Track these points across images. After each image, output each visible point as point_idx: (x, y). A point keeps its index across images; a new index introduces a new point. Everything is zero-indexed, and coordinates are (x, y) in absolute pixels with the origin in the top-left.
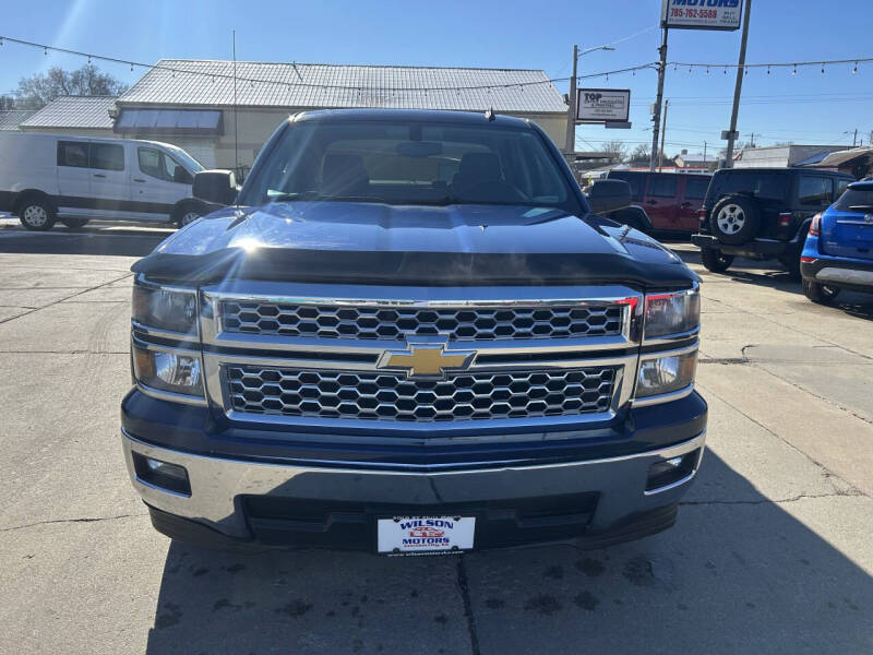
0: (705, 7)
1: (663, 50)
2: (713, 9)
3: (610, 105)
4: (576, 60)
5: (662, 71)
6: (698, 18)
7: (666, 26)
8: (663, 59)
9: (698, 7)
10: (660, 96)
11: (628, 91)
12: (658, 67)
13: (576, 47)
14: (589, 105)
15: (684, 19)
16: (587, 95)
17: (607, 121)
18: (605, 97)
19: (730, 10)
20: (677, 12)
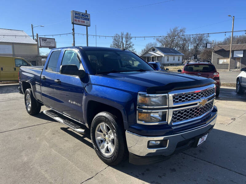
0: (82, 20)
1: (73, 29)
2: (84, 21)
3: (50, 42)
4: (32, 29)
5: (74, 35)
6: (81, 22)
7: (73, 23)
8: (74, 32)
9: (80, 20)
10: (74, 41)
11: (54, 39)
12: (73, 34)
13: (32, 25)
14: (43, 42)
15: (77, 22)
16: (42, 39)
17: (49, 47)
18: (48, 40)
19: (87, 21)
20: (75, 20)
